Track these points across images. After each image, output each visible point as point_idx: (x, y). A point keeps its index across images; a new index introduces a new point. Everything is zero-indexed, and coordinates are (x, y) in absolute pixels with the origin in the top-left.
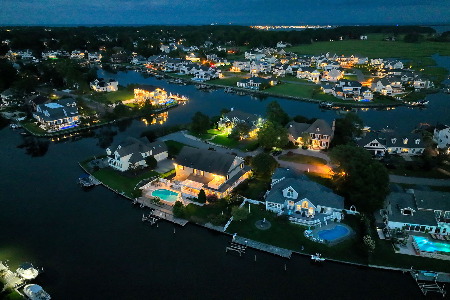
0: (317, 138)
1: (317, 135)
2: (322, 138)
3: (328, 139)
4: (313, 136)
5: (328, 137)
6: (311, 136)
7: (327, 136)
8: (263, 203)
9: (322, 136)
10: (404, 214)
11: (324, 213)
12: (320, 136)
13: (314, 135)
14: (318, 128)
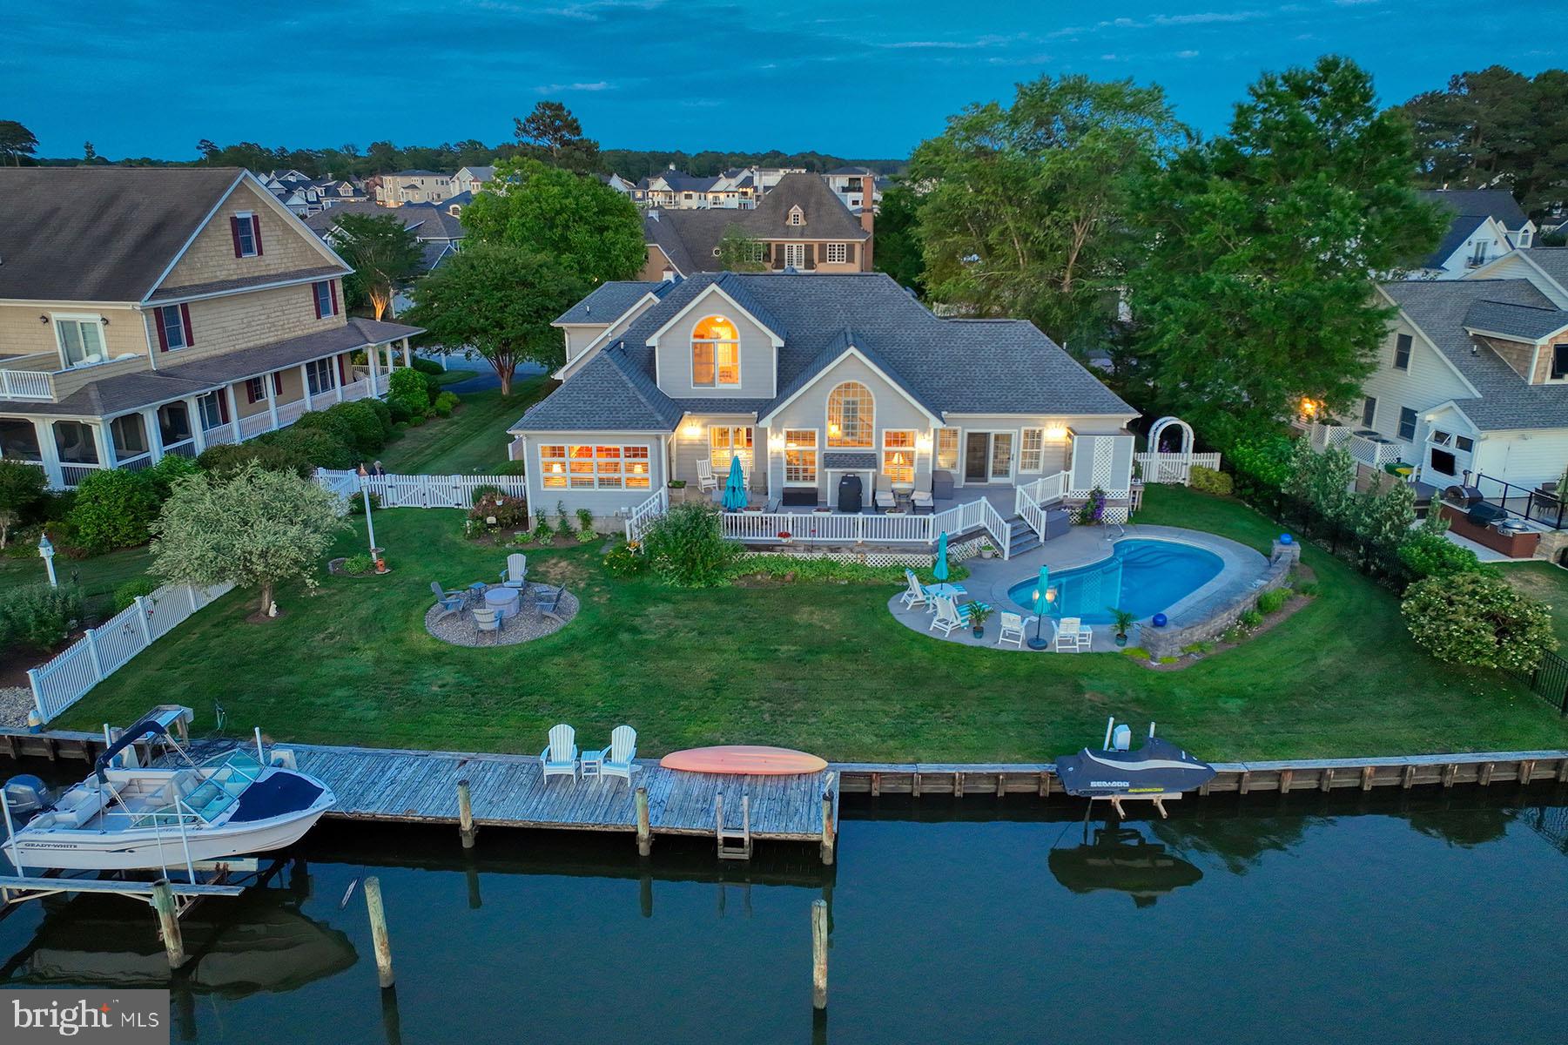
0: (799, 262)
1: (795, 246)
2: (822, 260)
3: (853, 262)
4: (773, 256)
5: (851, 248)
6: (767, 256)
7: (845, 241)
8: (504, 482)
9: (822, 247)
10: (1548, 381)
11: (992, 480)
12: (809, 249)
13: (780, 249)
14: (796, 210)
